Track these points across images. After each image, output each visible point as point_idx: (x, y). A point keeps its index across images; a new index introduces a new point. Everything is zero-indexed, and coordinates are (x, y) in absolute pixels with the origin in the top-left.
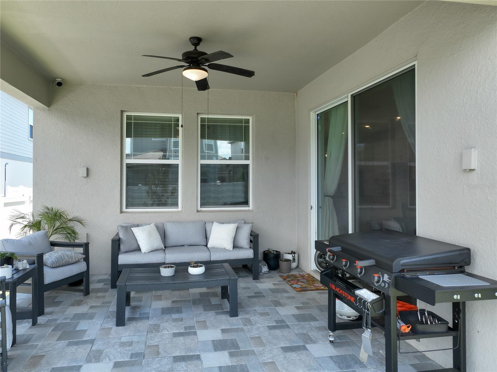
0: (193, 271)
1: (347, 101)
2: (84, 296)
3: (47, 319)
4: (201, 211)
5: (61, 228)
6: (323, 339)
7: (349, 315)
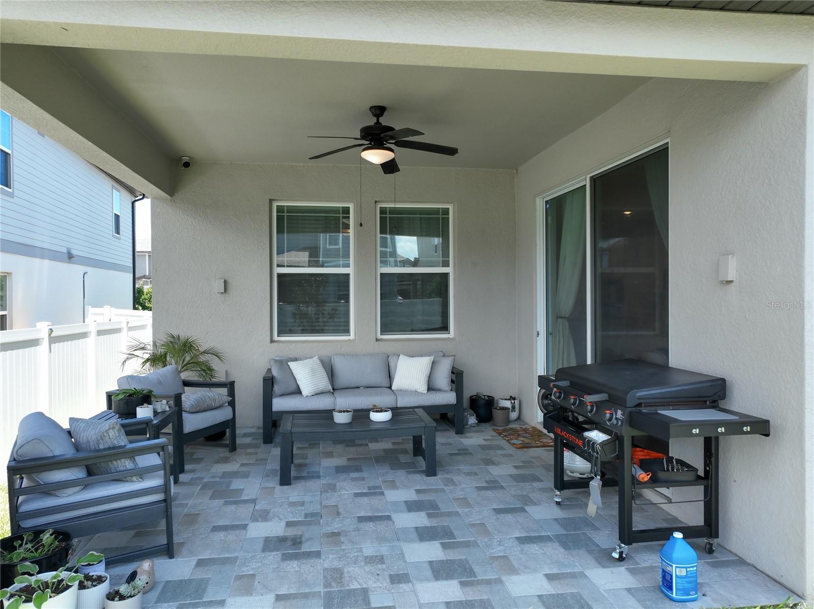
0: (376, 417)
1: (585, 185)
2: (230, 452)
3: (190, 477)
4: (381, 340)
5: (192, 363)
6: (547, 501)
7: (582, 471)
